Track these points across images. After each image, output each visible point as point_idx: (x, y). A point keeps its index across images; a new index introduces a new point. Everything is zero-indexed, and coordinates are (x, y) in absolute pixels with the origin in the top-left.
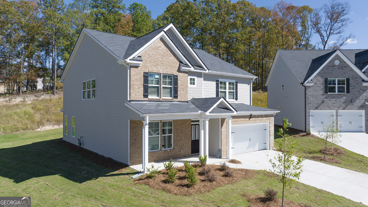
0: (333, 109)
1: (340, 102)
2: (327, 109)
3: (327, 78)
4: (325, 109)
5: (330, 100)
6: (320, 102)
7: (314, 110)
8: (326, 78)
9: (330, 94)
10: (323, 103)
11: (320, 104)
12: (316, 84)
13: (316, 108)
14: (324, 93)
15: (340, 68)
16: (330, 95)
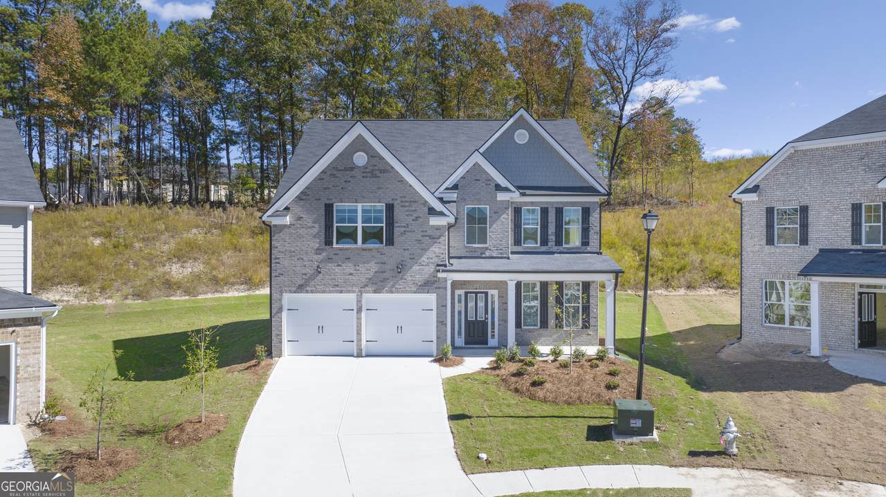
0: (349, 292)
1: (368, 270)
2: (330, 292)
3: (330, 202)
4: (324, 292)
5: (339, 266)
6: (309, 271)
7: (295, 292)
8: (327, 202)
9: (340, 249)
10: (320, 272)
11: (312, 277)
12: (300, 218)
13: (301, 288)
14: (323, 246)
15: (369, 175)
16: (339, 252)
